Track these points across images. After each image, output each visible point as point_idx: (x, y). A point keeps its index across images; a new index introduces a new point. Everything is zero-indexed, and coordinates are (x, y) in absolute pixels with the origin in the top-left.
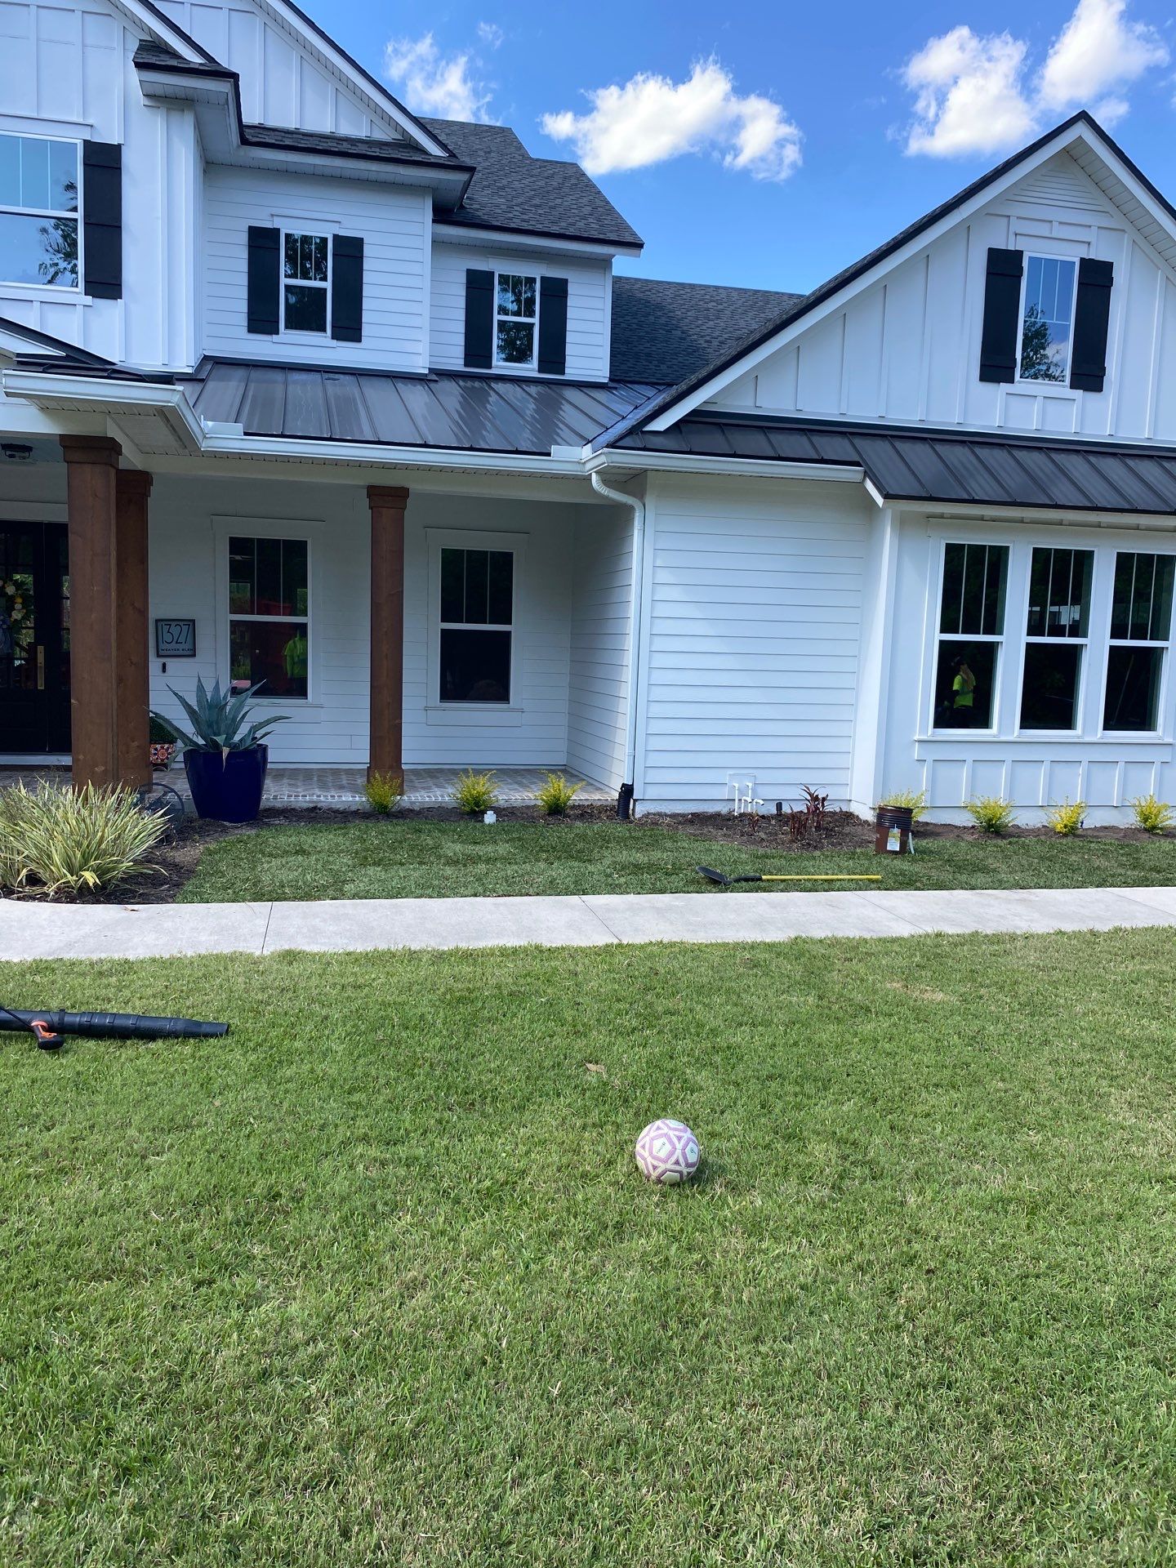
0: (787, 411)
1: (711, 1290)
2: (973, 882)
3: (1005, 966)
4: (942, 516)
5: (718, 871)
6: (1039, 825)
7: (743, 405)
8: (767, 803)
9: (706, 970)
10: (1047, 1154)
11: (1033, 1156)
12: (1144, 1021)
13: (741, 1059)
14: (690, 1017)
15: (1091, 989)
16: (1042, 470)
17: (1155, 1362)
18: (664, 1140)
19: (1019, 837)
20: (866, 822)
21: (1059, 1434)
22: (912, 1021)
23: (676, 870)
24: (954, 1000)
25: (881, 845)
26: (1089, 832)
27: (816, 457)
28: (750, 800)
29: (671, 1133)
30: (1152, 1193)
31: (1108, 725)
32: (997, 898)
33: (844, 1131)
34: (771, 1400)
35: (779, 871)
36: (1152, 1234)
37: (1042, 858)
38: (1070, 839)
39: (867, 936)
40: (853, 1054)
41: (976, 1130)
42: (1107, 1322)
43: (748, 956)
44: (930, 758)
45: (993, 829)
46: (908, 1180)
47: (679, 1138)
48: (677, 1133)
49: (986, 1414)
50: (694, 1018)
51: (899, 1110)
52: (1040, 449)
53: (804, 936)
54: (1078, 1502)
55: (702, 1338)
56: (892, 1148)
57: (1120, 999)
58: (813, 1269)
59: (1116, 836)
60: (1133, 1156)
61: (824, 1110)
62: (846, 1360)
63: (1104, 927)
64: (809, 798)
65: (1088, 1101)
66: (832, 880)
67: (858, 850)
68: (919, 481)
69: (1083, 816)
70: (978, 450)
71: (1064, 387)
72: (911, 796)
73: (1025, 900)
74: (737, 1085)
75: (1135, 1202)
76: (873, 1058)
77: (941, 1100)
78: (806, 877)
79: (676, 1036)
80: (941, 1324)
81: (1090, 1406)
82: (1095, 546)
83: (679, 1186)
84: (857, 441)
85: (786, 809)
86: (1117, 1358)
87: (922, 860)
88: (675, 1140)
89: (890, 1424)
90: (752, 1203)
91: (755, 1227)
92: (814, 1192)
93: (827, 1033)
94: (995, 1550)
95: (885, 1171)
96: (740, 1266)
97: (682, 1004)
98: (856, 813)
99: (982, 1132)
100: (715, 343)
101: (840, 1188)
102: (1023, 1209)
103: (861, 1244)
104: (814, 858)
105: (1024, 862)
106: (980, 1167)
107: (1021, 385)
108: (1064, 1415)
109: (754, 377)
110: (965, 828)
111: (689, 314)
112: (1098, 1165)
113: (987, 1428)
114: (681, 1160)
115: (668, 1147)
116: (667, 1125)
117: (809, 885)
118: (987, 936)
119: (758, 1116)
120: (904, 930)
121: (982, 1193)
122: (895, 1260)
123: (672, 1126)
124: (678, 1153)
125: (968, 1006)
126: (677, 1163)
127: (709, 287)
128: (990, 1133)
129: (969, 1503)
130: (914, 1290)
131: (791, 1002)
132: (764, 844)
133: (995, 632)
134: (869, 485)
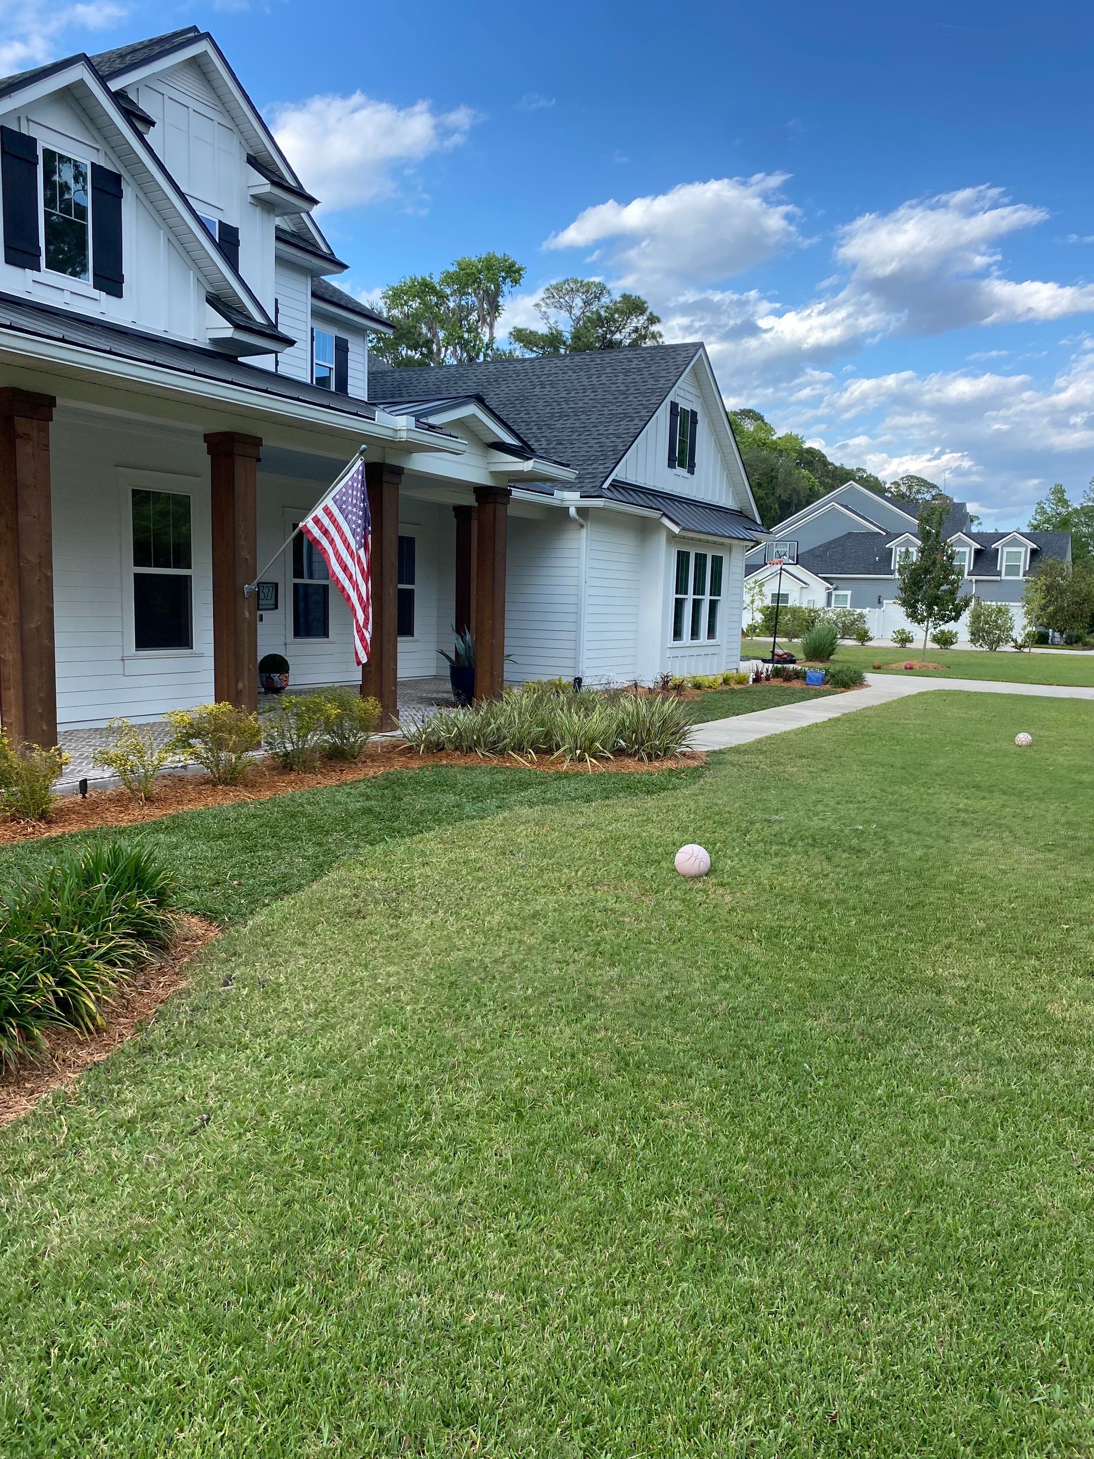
31: (707, 637)
44: (671, 655)
71: (686, 472)
82: (707, 552)
107: (677, 470)
133: (686, 593)
134: (666, 521)
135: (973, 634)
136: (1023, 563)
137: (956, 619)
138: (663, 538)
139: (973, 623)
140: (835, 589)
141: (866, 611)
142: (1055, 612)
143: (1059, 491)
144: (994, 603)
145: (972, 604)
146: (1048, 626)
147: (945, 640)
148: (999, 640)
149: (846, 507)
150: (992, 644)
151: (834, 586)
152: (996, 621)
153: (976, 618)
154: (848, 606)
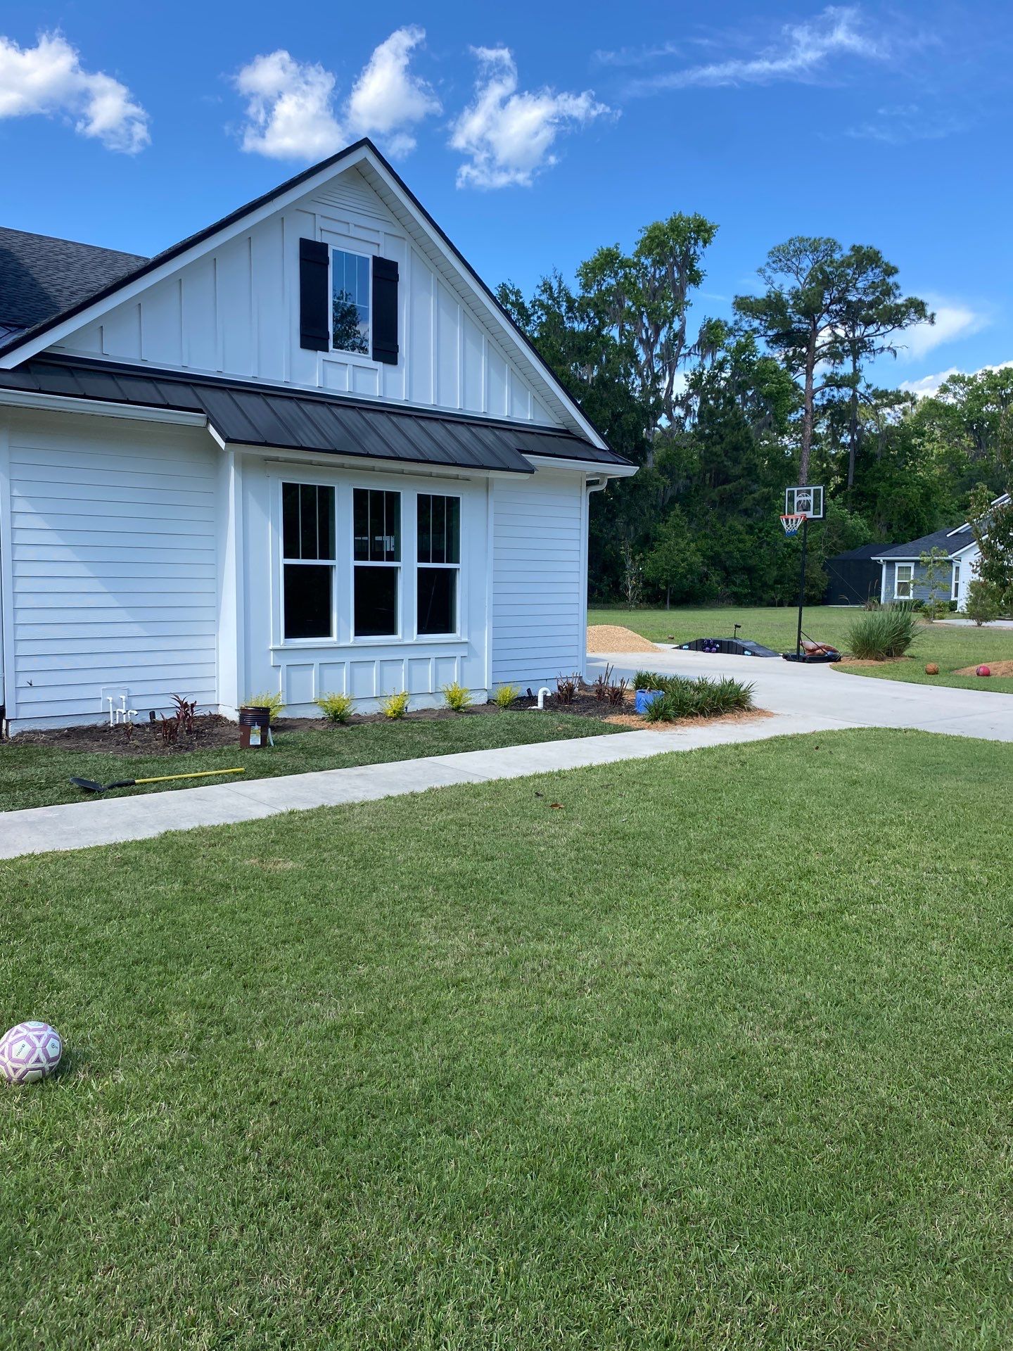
0: (134, 360)
1: (71, 1173)
2: (322, 764)
3: (344, 831)
4: (276, 459)
5: (93, 780)
6: (375, 713)
7: (90, 351)
8: (140, 712)
9: (76, 875)
10: (372, 982)
11: (362, 985)
12: (448, 860)
13: (109, 951)
14: (60, 920)
15: (410, 841)
16: (356, 426)
17: (448, 1131)
18: (24, 1042)
19: (360, 723)
20: (233, 722)
21: (374, 1210)
22: (266, 890)
23: (50, 783)
24: (301, 866)
25: (245, 740)
26: (413, 715)
27: (162, 402)
28: (123, 711)
29: (31, 1035)
30: (448, 996)
31: (421, 630)
32: (341, 776)
33: (202, 997)
34: (126, 1259)
35: (152, 774)
36: (448, 1029)
37: (376, 739)
38: (398, 722)
39: (230, 822)
40: (213, 928)
41: (316, 973)
42: (412, 1108)
43: (120, 855)
44: (284, 663)
45: (339, 719)
46: (258, 1029)
47: (39, 1037)
48: (37, 1033)
49: (317, 1212)
50: (63, 921)
51: (252, 969)
52: (354, 408)
53: (173, 829)
54: (387, 1262)
55: (61, 1220)
56: (244, 1004)
57: (431, 844)
58: (170, 1128)
59: (432, 716)
60: (437, 970)
61: (186, 983)
62: (198, 1200)
63: (421, 789)
64: (179, 705)
65: (405, 932)
66: (201, 777)
67: (225, 748)
68: (255, 429)
69: (407, 703)
70: (303, 405)
71: (368, 358)
72: (270, 696)
73: (362, 775)
74: (103, 975)
75: (436, 1006)
76: (230, 928)
77: (288, 954)
78: (177, 777)
79: (45, 940)
80: (282, 1146)
81: (398, 1180)
82: (401, 489)
83: (42, 1082)
84: (199, 391)
85: (158, 718)
86: (420, 1135)
87: (280, 750)
88: (35, 1040)
89: (236, 1246)
90: (114, 1081)
91: (116, 1103)
92: (173, 1059)
93: (190, 914)
94: (321, 1325)
95: (238, 1026)
96: (101, 1143)
97: (52, 910)
98: (224, 715)
99: (322, 974)
100: (66, 293)
101: (198, 1050)
102: (352, 1032)
103: (215, 1094)
104: (185, 759)
105: (363, 744)
106: (318, 1005)
107: (334, 354)
108: (378, 1194)
109: (99, 327)
110: (317, 720)
111: (38, 263)
112: (410, 982)
113: (317, 1224)
114: (43, 1057)
115: (28, 1048)
116: (26, 1028)
117: (180, 783)
118: (331, 808)
119: (123, 1000)
120: (262, 813)
121: (319, 1027)
122: (245, 1101)
123: (31, 1027)
124: (39, 1052)
125: (313, 869)
126: (38, 1060)
127: (58, 240)
128: (327, 974)
129: (301, 1293)
130: (259, 1122)
131: (158, 891)
132: (139, 750)
134: (212, 430)
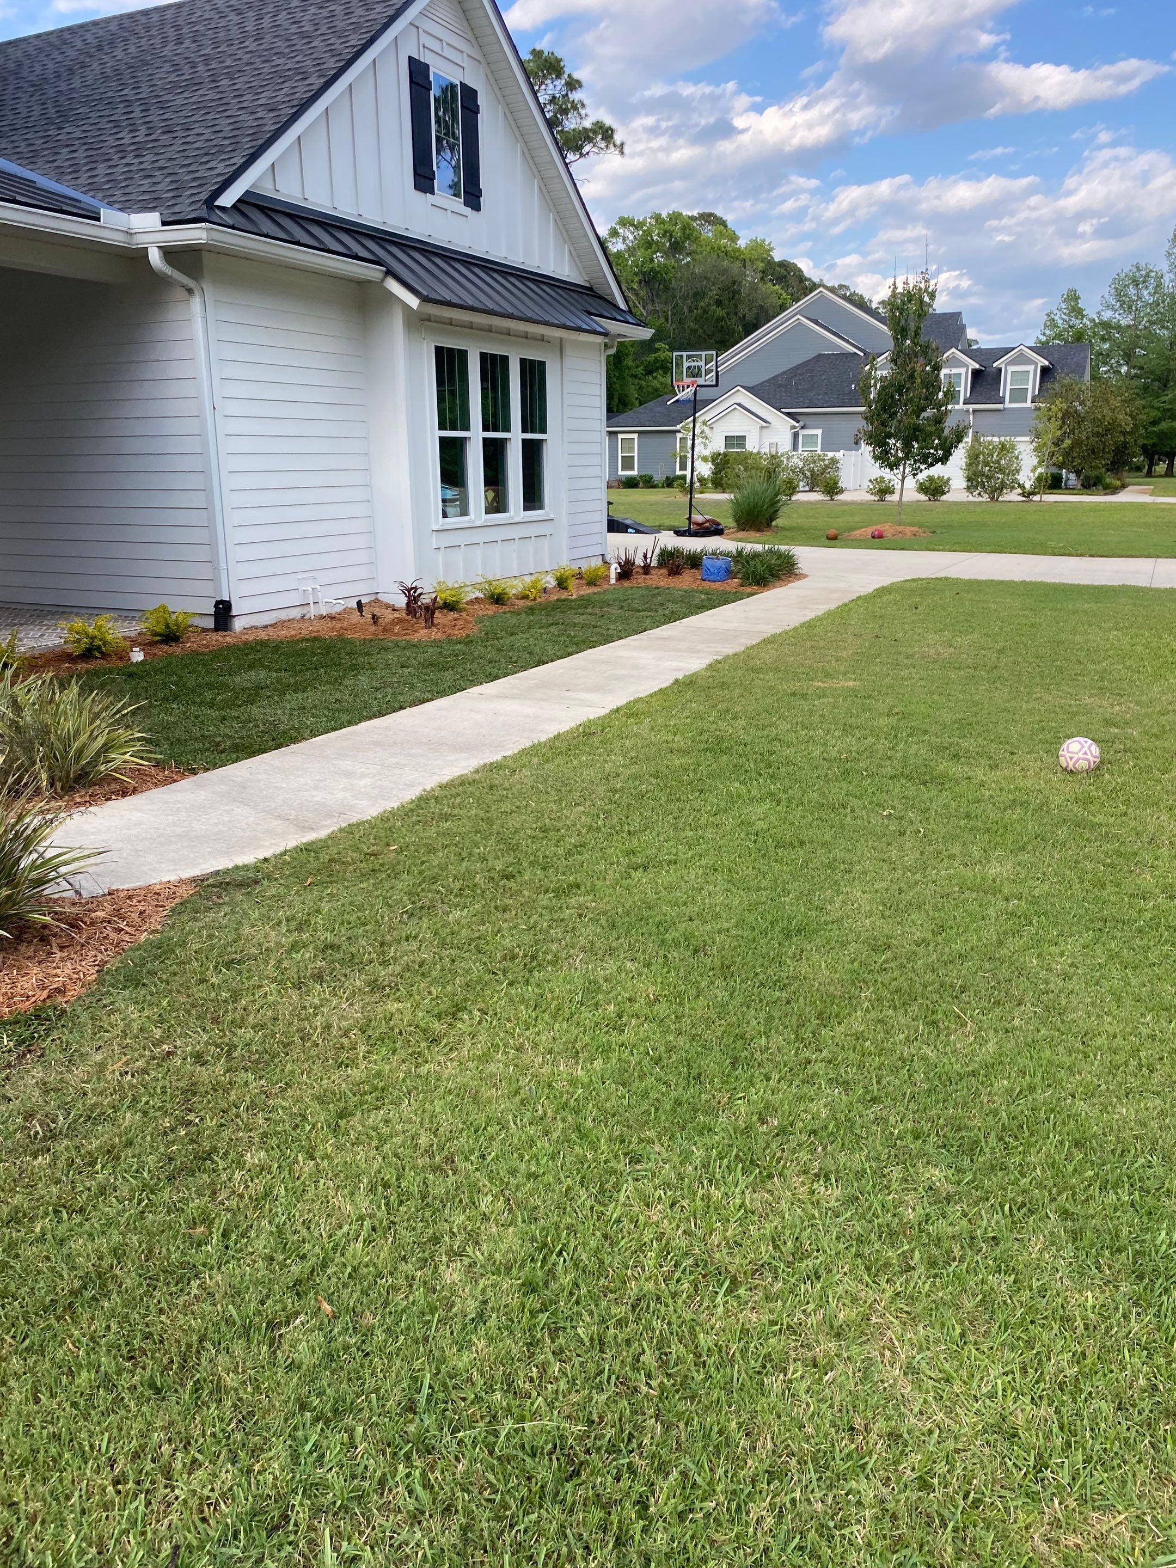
27: (350, 252)
31: (526, 507)
71: (461, 203)
82: (509, 352)
107: (439, 198)
133: (466, 427)
134: (393, 286)
135: (969, 479)
136: (1032, 385)
137: (944, 460)
138: (398, 323)
139: (969, 465)
140: (802, 428)
141: (839, 455)
142: (1071, 448)
143: (1072, 298)
144: (996, 439)
145: (968, 439)
146: (1061, 466)
147: (934, 489)
148: (1003, 486)
149: (816, 322)
150: (993, 492)
151: (801, 423)
152: (998, 462)
153: (973, 458)
154: (819, 449)
